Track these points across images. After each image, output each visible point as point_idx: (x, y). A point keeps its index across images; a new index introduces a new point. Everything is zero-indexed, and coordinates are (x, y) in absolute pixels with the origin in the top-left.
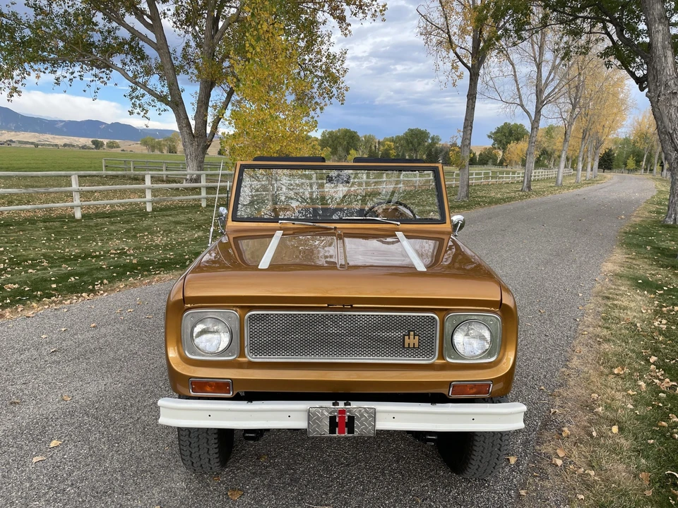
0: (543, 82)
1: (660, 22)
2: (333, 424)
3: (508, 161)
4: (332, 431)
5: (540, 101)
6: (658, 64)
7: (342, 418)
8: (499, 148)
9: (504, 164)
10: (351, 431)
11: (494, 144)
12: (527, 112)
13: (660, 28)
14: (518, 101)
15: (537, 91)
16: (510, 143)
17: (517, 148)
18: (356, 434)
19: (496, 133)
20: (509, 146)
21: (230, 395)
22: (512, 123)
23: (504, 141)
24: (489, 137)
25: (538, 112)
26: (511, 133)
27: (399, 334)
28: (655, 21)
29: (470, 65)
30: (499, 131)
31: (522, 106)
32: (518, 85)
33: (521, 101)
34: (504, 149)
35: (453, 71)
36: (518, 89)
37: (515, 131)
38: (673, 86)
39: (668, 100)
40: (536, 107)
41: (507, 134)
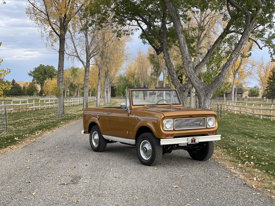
0: (89, 43)
1: (182, 33)
2: (192, 141)
3: (46, 92)
4: (192, 143)
5: (88, 55)
6: (183, 50)
7: (193, 139)
8: (38, 83)
9: (43, 94)
10: (195, 142)
11: (33, 80)
12: (82, 61)
13: (182, 36)
14: (75, 54)
15: (86, 49)
16: (46, 79)
17: (51, 83)
18: (196, 143)
19: (34, 72)
20: (45, 81)
21: (173, 137)
22: (46, 65)
23: (41, 78)
24: (30, 74)
25: (88, 61)
26: (45, 73)
27: (199, 122)
28: (180, 33)
29: (59, 34)
30: (37, 70)
31: (78, 57)
32: (74, 44)
33: (77, 54)
34: (42, 84)
35: (50, 37)
36: (75, 47)
37: (48, 70)
38: (189, 59)
39: (188, 64)
40: (87, 58)
41: (43, 73)
